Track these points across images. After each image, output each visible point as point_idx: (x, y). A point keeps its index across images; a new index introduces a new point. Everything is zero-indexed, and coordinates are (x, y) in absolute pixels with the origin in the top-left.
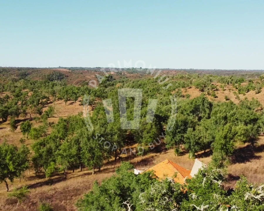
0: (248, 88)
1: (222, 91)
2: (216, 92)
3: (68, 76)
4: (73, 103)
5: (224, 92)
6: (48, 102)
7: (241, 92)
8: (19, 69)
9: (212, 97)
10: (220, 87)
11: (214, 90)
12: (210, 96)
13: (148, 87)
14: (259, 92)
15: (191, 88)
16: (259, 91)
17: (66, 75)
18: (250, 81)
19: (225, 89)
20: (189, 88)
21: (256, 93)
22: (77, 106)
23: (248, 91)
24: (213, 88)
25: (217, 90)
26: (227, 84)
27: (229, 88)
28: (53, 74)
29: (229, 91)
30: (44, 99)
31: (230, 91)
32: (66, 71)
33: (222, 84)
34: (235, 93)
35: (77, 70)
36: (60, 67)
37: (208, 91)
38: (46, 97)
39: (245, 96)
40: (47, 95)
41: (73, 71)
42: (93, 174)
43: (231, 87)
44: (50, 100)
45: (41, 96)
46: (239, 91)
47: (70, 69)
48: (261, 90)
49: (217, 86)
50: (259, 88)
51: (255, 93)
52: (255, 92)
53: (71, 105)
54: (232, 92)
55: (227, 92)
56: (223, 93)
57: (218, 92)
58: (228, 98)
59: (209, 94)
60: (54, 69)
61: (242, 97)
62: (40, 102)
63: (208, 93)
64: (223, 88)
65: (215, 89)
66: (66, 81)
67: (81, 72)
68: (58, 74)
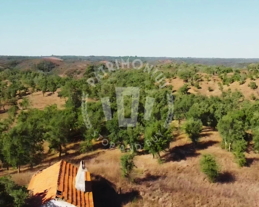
0: (233, 79)
1: (207, 82)
2: (200, 82)
3: (59, 65)
4: (51, 94)
5: (209, 82)
6: (27, 93)
7: (225, 83)
8: (10, 58)
9: (196, 88)
10: (205, 78)
11: (198, 81)
12: (194, 86)
13: (133, 77)
14: (243, 83)
15: (175, 78)
16: (243, 81)
17: (58, 64)
18: (237, 71)
19: (209, 79)
20: (174, 78)
21: (241, 84)
22: (55, 98)
23: (233, 81)
24: (197, 79)
25: (202, 80)
26: (212, 74)
27: (214, 79)
28: (44, 63)
29: (213, 81)
30: (22, 90)
31: (215, 82)
32: (58, 60)
33: (208, 74)
34: (219, 84)
35: (70, 58)
36: (53, 56)
37: (192, 81)
38: (25, 87)
39: (229, 87)
40: (25, 86)
41: (66, 59)
42: (18, 173)
43: (216, 77)
44: (29, 91)
45: (19, 87)
46: (224, 81)
47: (62, 57)
48: (246, 80)
49: (202, 76)
50: (244, 78)
51: (239, 84)
52: (239, 82)
53: (49, 96)
54: (217, 82)
55: (211, 83)
56: (207, 84)
57: (203, 82)
58: (212, 89)
59: (193, 85)
60: (46, 58)
61: (225, 88)
62: (16, 94)
63: (191, 83)
64: (208, 78)
65: (200, 80)
66: (56, 70)
67: (73, 61)
68: (49, 63)
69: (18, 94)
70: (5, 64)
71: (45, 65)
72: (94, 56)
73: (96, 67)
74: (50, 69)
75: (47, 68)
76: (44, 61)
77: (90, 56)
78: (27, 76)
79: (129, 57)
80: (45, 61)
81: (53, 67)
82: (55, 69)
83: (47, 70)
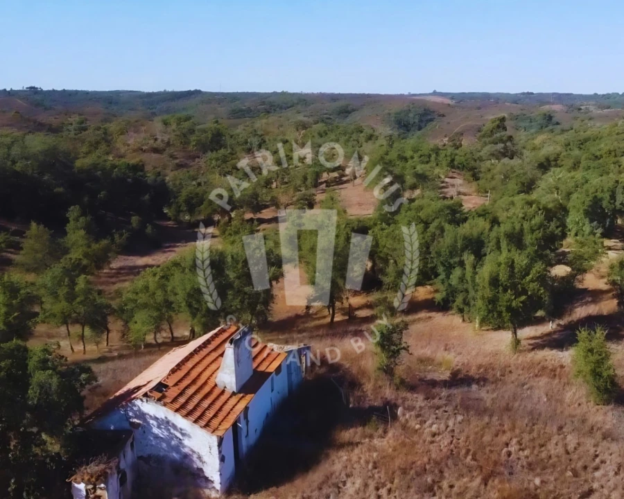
3: (444, 116)
6: (345, 179)
8: (334, 98)
17: (442, 112)
28: (410, 110)
30: (333, 171)
32: (443, 104)
35: (472, 99)
36: (435, 93)
41: (464, 101)
47: (452, 96)
62: (321, 181)
66: (437, 127)
67: (478, 105)
68: (421, 111)
69: (326, 182)
70: (325, 112)
71: (411, 115)
72: (532, 94)
73: (531, 119)
74: (423, 125)
75: (417, 121)
76: (411, 106)
77: (523, 94)
78: (352, 139)
79: (618, 94)
80: (413, 104)
81: (431, 120)
82: (434, 123)
83: (417, 127)
